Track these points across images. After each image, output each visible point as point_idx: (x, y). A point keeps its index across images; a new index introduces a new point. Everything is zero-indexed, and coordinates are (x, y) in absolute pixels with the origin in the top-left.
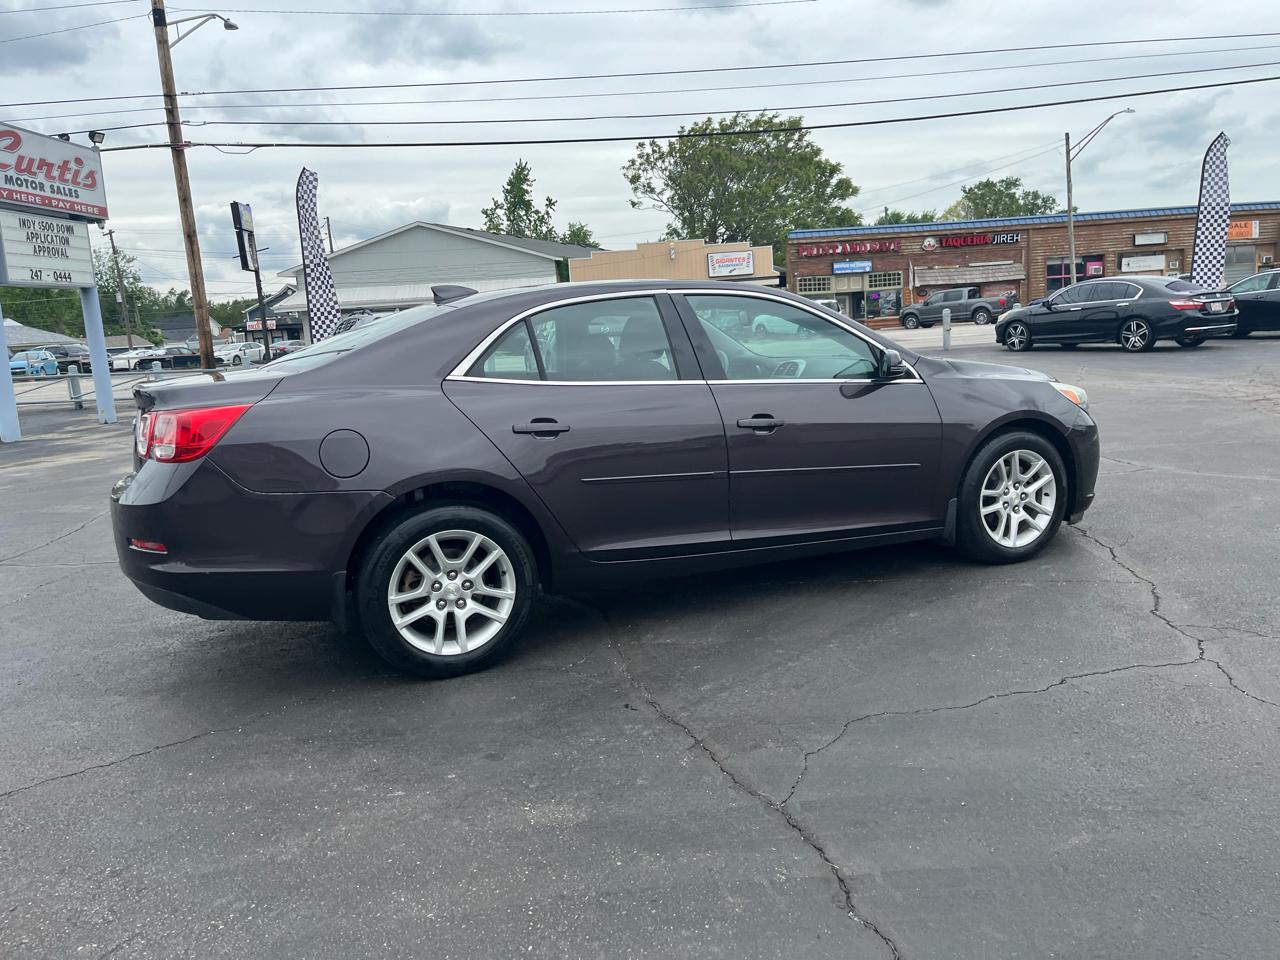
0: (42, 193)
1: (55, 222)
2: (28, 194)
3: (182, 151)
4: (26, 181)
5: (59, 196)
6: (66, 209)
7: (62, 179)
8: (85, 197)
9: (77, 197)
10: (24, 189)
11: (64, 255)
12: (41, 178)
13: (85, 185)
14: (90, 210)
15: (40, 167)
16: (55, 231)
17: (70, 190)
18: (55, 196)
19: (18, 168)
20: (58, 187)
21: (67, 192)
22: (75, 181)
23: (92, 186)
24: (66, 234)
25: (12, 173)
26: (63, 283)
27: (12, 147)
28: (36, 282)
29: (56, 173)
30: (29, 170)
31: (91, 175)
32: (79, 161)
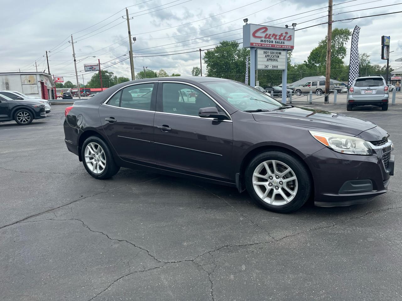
0: (272, 44)
1: (275, 51)
2: (267, 44)
3: (331, 24)
4: (267, 41)
5: (278, 44)
6: (279, 47)
7: (280, 39)
8: (287, 43)
9: (284, 43)
10: (266, 43)
11: (277, 61)
12: (272, 39)
13: (287, 40)
14: (288, 47)
15: (273, 36)
16: (275, 54)
17: (282, 42)
18: (276, 44)
19: (265, 37)
20: (278, 42)
21: (281, 42)
22: (284, 39)
23: (290, 40)
24: (278, 55)
25: (263, 39)
26: (275, 69)
27: (264, 32)
28: (266, 69)
29: (278, 37)
30: (269, 38)
31: (290, 37)
32: (286, 33)
